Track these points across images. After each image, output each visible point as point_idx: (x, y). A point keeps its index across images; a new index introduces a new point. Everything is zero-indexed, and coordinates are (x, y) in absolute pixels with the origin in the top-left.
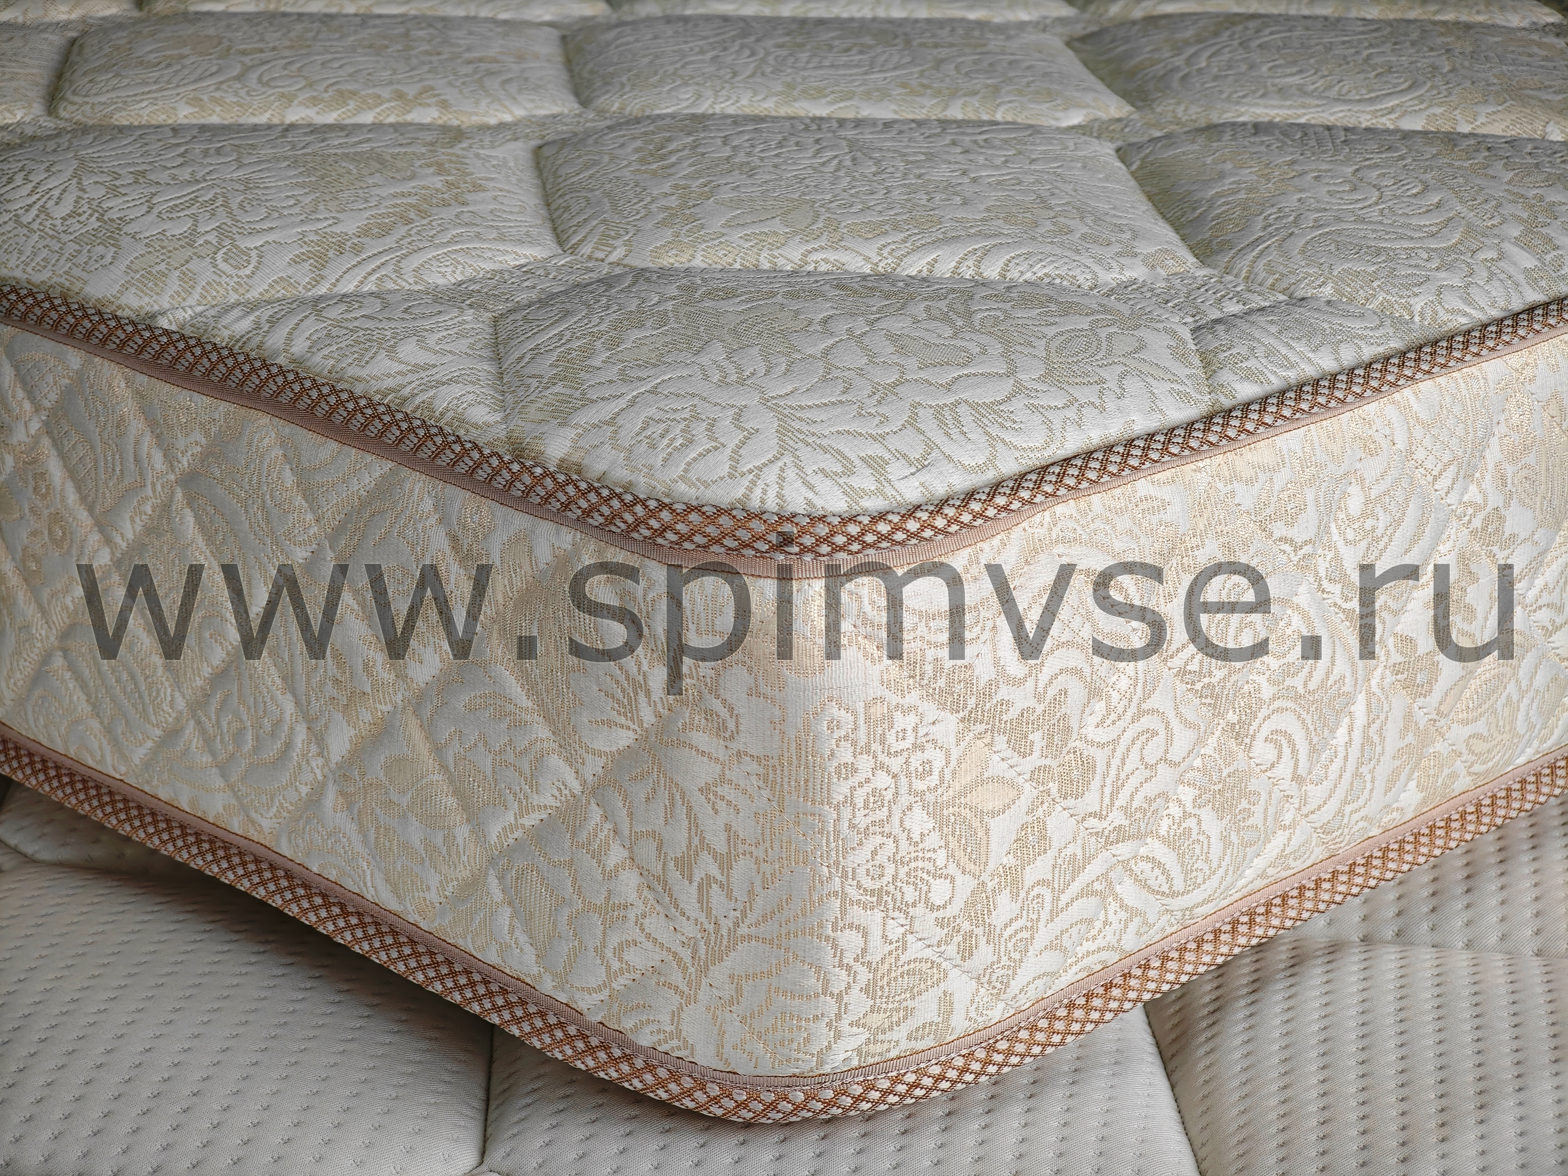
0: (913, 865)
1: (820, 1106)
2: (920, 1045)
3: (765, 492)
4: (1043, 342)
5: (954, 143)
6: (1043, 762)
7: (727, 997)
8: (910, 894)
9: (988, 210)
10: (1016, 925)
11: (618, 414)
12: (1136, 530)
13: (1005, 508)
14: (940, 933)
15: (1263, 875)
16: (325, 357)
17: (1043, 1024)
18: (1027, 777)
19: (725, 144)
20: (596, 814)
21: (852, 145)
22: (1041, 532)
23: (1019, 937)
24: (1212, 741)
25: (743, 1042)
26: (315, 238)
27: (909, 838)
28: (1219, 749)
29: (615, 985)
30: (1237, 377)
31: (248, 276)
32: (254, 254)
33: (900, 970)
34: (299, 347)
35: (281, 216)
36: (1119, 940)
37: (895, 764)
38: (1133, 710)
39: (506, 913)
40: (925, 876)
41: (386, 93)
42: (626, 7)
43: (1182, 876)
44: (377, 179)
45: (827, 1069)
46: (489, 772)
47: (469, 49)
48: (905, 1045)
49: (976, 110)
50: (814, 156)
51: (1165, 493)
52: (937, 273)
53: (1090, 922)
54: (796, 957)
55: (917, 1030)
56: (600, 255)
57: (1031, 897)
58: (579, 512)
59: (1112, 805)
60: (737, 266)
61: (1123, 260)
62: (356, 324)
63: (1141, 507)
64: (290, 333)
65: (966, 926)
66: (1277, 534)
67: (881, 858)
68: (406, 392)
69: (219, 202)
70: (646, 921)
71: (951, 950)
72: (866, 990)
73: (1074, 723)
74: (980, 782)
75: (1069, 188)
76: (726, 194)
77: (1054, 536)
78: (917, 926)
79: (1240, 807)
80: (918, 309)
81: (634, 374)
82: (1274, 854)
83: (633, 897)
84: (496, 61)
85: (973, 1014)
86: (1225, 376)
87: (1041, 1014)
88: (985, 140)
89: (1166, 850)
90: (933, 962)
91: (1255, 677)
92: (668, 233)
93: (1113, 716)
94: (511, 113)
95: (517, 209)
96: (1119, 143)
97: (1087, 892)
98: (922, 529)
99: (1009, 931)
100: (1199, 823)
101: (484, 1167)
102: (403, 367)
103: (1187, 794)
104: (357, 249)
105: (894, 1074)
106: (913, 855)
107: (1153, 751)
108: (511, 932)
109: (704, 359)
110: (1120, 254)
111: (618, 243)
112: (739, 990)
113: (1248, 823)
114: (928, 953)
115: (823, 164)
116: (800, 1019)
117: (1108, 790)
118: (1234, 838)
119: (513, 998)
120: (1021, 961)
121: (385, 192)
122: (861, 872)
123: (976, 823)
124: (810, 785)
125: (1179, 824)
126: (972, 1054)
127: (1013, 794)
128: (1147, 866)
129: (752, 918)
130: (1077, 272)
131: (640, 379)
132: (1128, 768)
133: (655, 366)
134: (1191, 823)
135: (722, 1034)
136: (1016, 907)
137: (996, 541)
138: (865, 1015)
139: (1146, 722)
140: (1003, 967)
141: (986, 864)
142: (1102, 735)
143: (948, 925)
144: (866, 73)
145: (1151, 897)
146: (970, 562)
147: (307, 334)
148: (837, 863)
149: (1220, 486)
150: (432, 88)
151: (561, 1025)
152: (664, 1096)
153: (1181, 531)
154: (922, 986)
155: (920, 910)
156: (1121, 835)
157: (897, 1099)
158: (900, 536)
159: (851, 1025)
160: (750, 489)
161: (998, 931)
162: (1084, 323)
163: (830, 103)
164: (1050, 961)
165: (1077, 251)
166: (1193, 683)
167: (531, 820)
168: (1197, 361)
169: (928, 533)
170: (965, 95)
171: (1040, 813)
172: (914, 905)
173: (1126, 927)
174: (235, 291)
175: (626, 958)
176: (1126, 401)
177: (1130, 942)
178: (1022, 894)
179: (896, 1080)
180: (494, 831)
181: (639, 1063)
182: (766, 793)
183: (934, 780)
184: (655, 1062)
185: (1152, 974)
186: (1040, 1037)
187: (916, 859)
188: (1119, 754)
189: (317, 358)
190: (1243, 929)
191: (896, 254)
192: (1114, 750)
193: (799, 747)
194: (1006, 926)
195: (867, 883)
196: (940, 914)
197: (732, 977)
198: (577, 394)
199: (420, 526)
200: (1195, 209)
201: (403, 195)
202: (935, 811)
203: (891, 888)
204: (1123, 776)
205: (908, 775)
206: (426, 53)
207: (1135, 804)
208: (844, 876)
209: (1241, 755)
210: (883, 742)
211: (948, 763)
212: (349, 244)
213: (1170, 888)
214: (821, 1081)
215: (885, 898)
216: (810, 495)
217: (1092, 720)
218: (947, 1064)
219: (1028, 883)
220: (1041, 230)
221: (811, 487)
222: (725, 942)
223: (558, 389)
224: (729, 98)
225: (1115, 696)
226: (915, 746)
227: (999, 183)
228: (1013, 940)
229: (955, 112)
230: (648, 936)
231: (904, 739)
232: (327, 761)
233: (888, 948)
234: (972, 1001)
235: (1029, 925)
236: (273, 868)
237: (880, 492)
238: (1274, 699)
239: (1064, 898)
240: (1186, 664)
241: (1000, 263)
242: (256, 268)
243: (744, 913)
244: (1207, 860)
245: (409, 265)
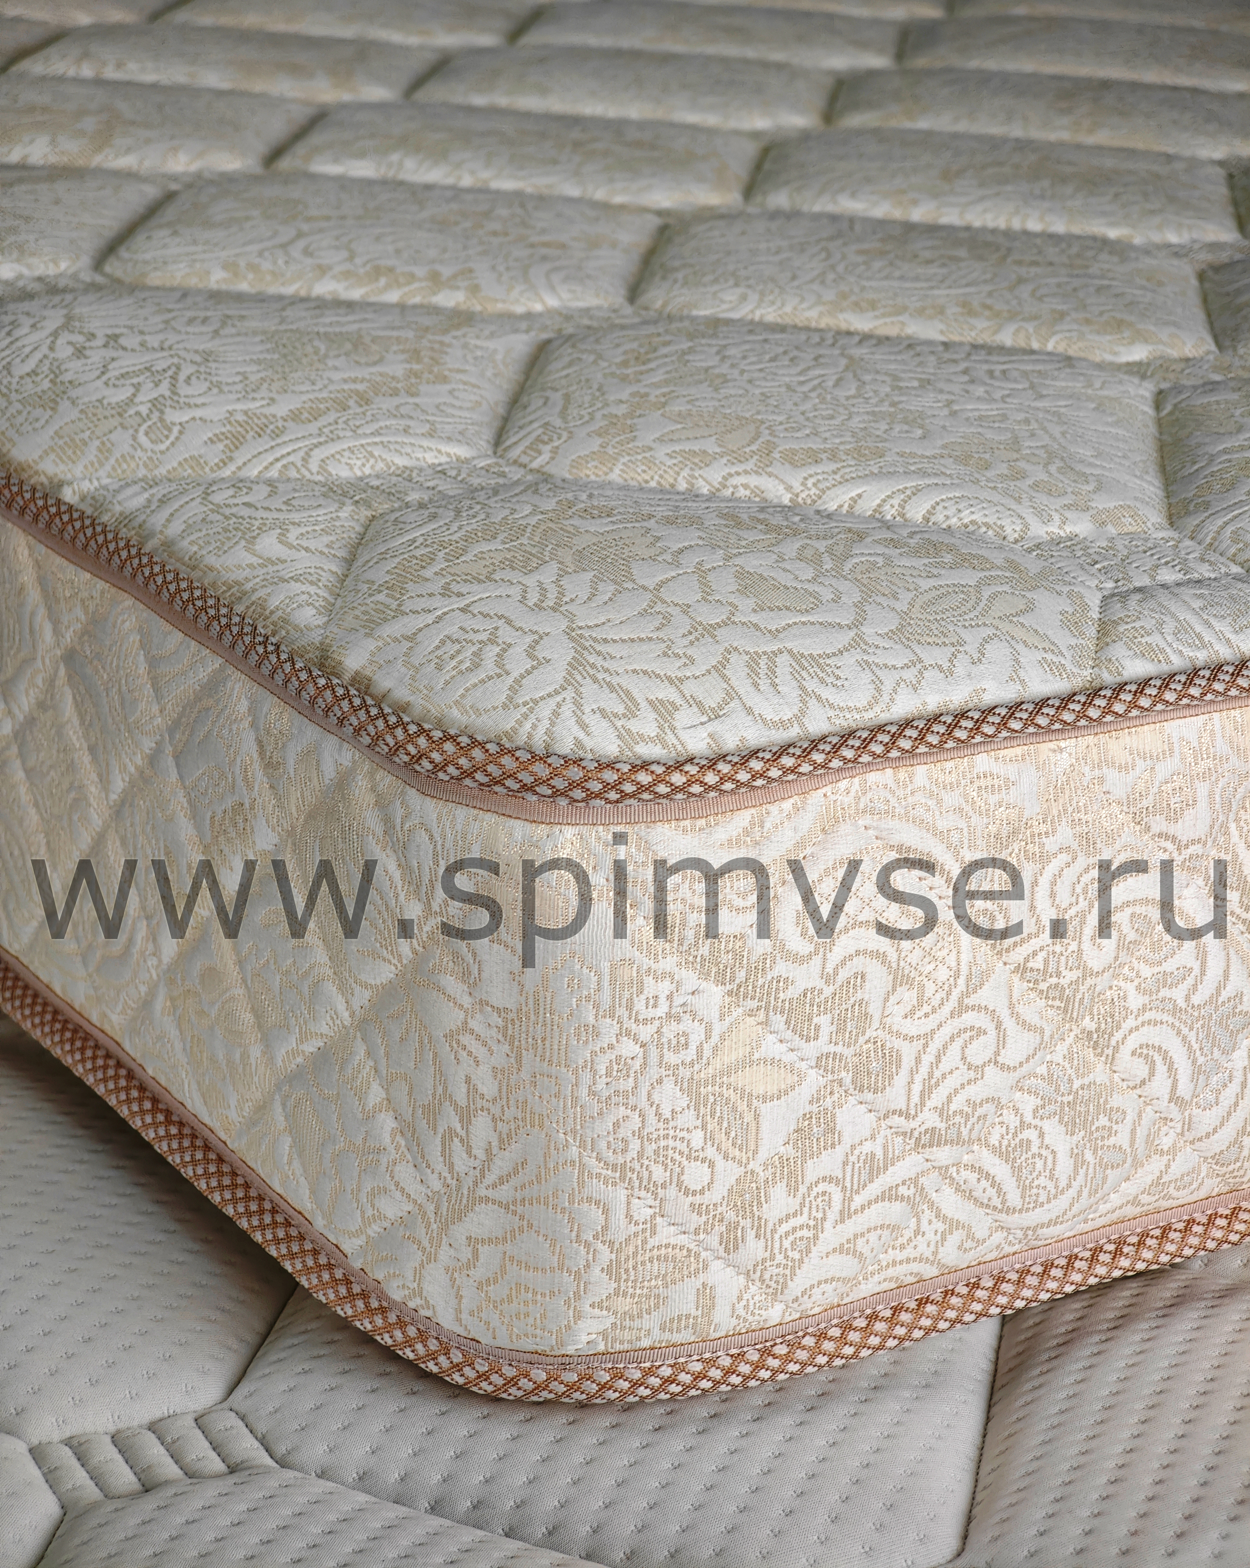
0: (663, 1143)
1: (562, 1389)
2: (677, 1338)
3: (534, 727)
4: (911, 595)
5: (965, 372)
6: (832, 1048)
7: (465, 1261)
8: (659, 1173)
9: (944, 447)
10: (793, 1222)
11: (420, 630)
12: (967, 808)
13: (793, 770)
14: (696, 1220)
15: (1135, 1202)
16: (192, 543)
17: (835, 1332)
18: (813, 1064)
19: (718, 353)
20: (361, 1050)
21: (853, 365)
22: (848, 800)
23: (799, 1234)
24: (1061, 1049)
25: (480, 1309)
26: (241, 418)
27: (658, 1114)
28: (1069, 1056)
29: (370, 1232)
30: (1131, 653)
31: (162, 452)
32: (176, 430)
33: (648, 1255)
34: (175, 529)
35: (221, 391)
36: (935, 1253)
37: (646, 1032)
38: (952, 1003)
39: (286, 1142)
40: (677, 1157)
41: (420, 271)
42: (759, 199)
43: (1018, 1192)
44: (340, 362)
45: (570, 1350)
46: (277, 991)
47: (543, 231)
48: (657, 1337)
49: (1028, 338)
50: (800, 374)
51: (1011, 771)
52: (857, 510)
53: (894, 1228)
54: (530, 1226)
55: (672, 1321)
56: (524, 459)
57: (814, 1193)
58: (350, 729)
59: (923, 1104)
60: (653, 484)
61: (1068, 514)
62: (234, 510)
63: (977, 784)
64: (172, 515)
65: (731, 1216)
66: (1155, 829)
67: (624, 1132)
68: (248, 586)
69: (170, 373)
70: (396, 1168)
71: (713, 1240)
72: (608, 1271)
73: (874, 1009)
74: (747, 1062)
75: (1056, 430)
76: (678, 407)
77: (862, 806)
78: (668, 1208)
79: (1097, 1124)
80: (791, 548)
81: (455, 587)
82: (1149, 1180)
83: (387, 1140)
84: (563, 246)
85: (742, 1313)
86: (1118, 651)
87: (835, 1322)
88: (1004, 372)
89: (997, 1161)
90: (689, 1251)
91: (1122, 984)
92: (595, 444)
93: (926, 1009)
94: (542, 301)
95: (469, 405)
96: (1164, 386)
97: (889, 1195)
98: (689, 783)
99: (785, 1227)
100: (1041, 1135)
102: (255, 560)
103: (1028, 1103)
104: (277, 433)
105: (648, 1365)
106: (662, 1132)
107: (980, 1051)
108: (290, 1163)
109: (531, 581)
110: (1068, 507)
111: (548, 448)
112: (476, 1254)
113: (1106, 1143)
114: (683, 1239)
115: (802, 383)
116: (535, 1293)
117: (917, 1088)
118: (1089, 1156)
119: (294, 1232)
120: (801, 1261)
121: (337, 376)
122: (603, 1145)
123: (742, 1106)
124: (547, 1043)
125: (1015, 1134)
126: (742, 1355)
127: (791, 1079)
128: (973, 1177)
129: (491, 1178)
130: (1005, 522)
131: (459, 595)
132: (945, 1066)
133: (480, 581)
135: (459, 1297)
136: (794, 1204)
137: (787, 805)
138: (608, 1297)
139: (969, 1018)
140: (778, 1266)
141: (755, 1152)
142: (912, 1027)
143: (707, 1212)
144: (932, 288)
145: (982, 1211)
146: (752, 824)
147: (185, 518)
148: (574, 1131)
149: (1087, 770)
150: (471, 271)
151: (330, 1267)
152: (412, 1356)
153: (1027, 814)
154: (677, 1276)
155: (672, 1192)
156: (934, 1138)
157: (648, 1392)
158: (662, 789)
159: (592, 1306)
160: (519, 723)
161: (770, 1226)
162: (970, 578)
163: (876, 317)
164: (844, 1265)
165: (1018, 500)
166: (1036, 982)
167: (310, 1047)
168: (1092, 631)
169: (696, 789)
170: (1023, 320)
171: (827, 1103)
172: (664, 1186)
173: (944, 1239)
174: (146, 465)
175: (377, 1205)
176: (982, 667)
177: (950, 1255)
178: (803, 1189)
179: (649, 1372)
180: (281, 1053)
181: (392, 1318)
182: (506, 1048)
183: (690, 1054)
184: (407, 1319)
185: (980, 1294)
186: (828, 1346)
187: (666, 1137)
188: (933, 1048)
189: (185, 543)
190: (1104, 1257)
191: (821, 486)
192: (926, 1045)
193: (537, 1002)
194: (781, 1222)
195: (609, 1156)
196: (698, 1199)
197: (469, 1238)
198: (394, 606)
199: (234, 727)
200: (1195, 463)
201: (354, 380)
202: (690, 1088)
203: (637, 1167)
204: (937, 1074)
205: (660, 1046)
206: (495, 234)
207: (953, 1107)
208: (582, 1145)
209: (1100, 1067)
210: (630, 1007)
211: (708, 1037)
212: (271, 427)
213: (1004, 1202)
214: (566, 1363)
215: (629, 1174)
216: (581, 735)
217: (898, 1011)
218: (712, 1362)
219: (810, 1177)
220: (990, 474)
221: (584, 726)
222: (464, 1201)
223: (381, 597)
224: (773, 303)
225: (930, 988)
226: (669, 1015)
227: (980, 418)
228: (791, 1238)
229: (1007, 337)
230: (397, 1184)
231: (655, 1006)
232: (160, 961)
233: (633, 1229)
234: (739, 1299)
235: (812, 1223)
236: (119, 1065)
237: (660, 739)
238: (1144, 1009)
239: (858, 1200)
240: (1027, 960)
241: (927, 506)
242: (173, 444)
243: (482, 1172)
244: (1051, 1178)
245: (318, 454)
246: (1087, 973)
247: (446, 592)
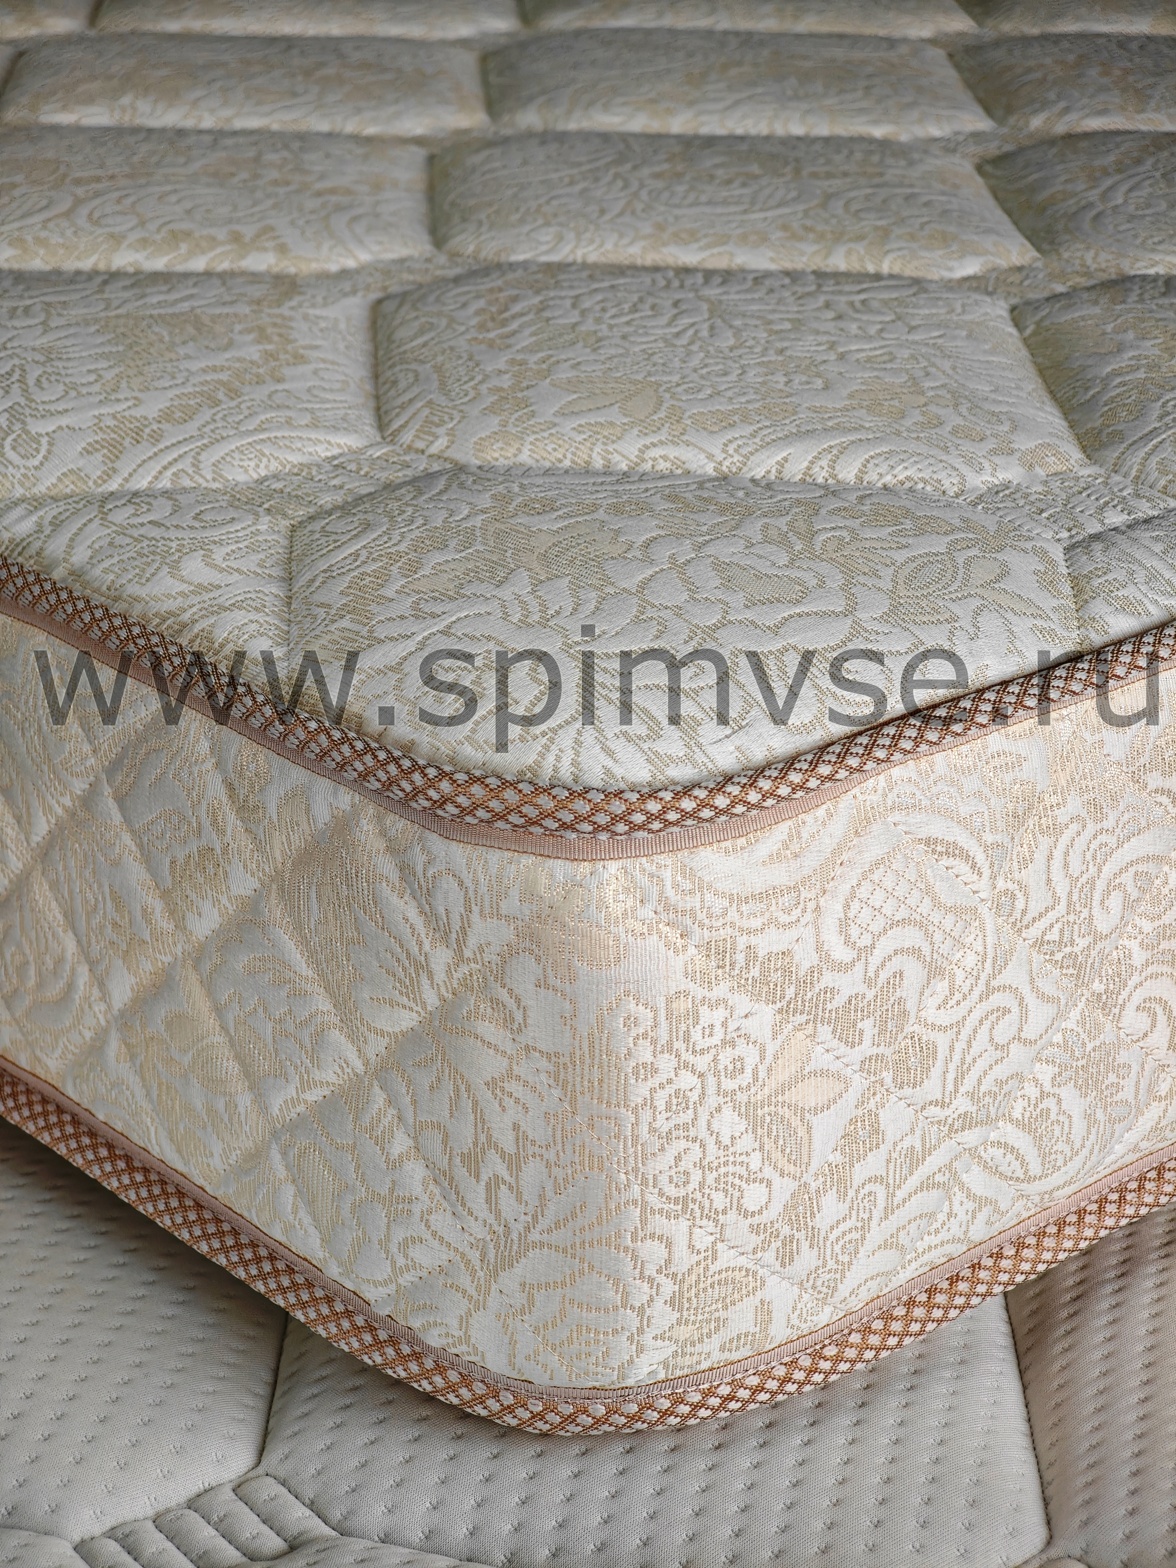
0: (722, 1170)
1: (623, 1420)
2: (735, 1356)
3: (558, 759)
4: (891, 570)
5: (827, 305)
6: (875, 1051)
7: (518, 1306)
8: (719, 1200)
9: (851, 396)
10: (843, 1227)
11: (405, 659)
12: (986, 790)
13: (830, 778)
14: (756, 1240)
15: (1135, 1148)
16: (105, 571)
17: (878, 1325)
18: (857, 1067)
19: (574, 306)
20: (379, 1098)
21: (716, 309)
22: (875, 798)
23: (848, 1237)
24: (1075, 1014)
25: (536, 1353)
26: (111, 423)
27: (718, 1142)
28: (1082, 1022)
29: (401, 1281)
30: (1112, 609)
31: (36, 468)
32: (44, 441)
33: (710, 1281)
34: (80, 556)
35: (79, 395)
36: (966, 1233)
37: (702, 1063)
38: (981, 987)
39: (288, 1193)
40: (737, 1181)
41: (221, 234)
42: (506, 118)
43: (1039, 1160)
44: (190, 349)
45: (630, 1382)
46: (269, 1040)
47: (322, 177)
48: (718, 1357)
49: (861, 260)
50: (669, 325)
51: (1022, 747)
52: (786, 475)
53: (931, 1216)
54: (591, 1267)
55: (731, 1341)
56: (420, 445)
57: (860, 1197)
58: (355, 774)
59: (956, 1091)
60: (567, 463)
61: (997, 460)
62: (142, 531)
63: (992, 764)
64: (72, 540)
65: (786, 1230)
66: (1152, 786)
67: (685, 1164)
68: (186, 617)
69: (16, 376)
70: (432, 1218)
71: (769, 1256)
72: (671, 1302)
73: (911, 1005)
74: (801, 1077)
75: (947, 365)
76: (564, 374)
77: (890, 803)
78: (728, 1233)
79: (1107, 1082)
80: (753, 529)
81: (427, 608)
82: (1148, 1127)
83: (418, 1190)
84: (348, 192)
85: (795, 1321)
86: (1098, 608)
87: (875, 1315)
88: (864, 302)
89: (1021, 1134)
90: (747, 1270)
91: (1126, 942)
92: (494, 422)
93: (958, 996)
94: (355, 257)
95: (338, 386)
96: (1014, 301)
97: (926, 1185)
98: (733, 804)
99: (836, 1233)
100: (1059, 1101)
101: (260, 1470)
102: (184, 587)
103: (1045, 1073)
104: (156, 437)
105: (706, 1386)
106: (722, 1160)
107: (1004, 1030)
108: (295, 1212)
109: (506, 593)
110: (994, 452)
111: (441, 431)
112: (531, 1301)
113: (1115, 1099)
114: (742, 1261)
115: (678, 335)
116: (597, 1332)
117: (951, 1076)
118: (1100, 1115)
119: (300, 1279)
120: (850, 1263)
121: (195, 366)
122: (663, 1179)
123: (795, 1122)
124: (605, 1086)
125: (1036, 1106)
126: (795, 1362)
127: (839, 1087)
128: (998, 1152)
129: (544, 1223)
130: (942, 475)
131: (434, 616)
132: (975, 1050)
133: (451, 599)
134: (1050, 1103)
135: (513, 1343)
136: (843, 1208)
137: (821, 812)
138: (671, 1328)
139: (997, 1000)
140: (830, 1271)
141: (808, 1164)
142: (944, 1018)
143: (765, 1231)
144: (745, 212)
145: (1004, 1184)
146: (790, 836)
147: (89, 543)
148: (636, 1170)
149: (1087, 735)
150: (272, 229)
151: (348, 1314)
152: (455, 1401)
153: (1039, 788)
154: (736, 1296)
155: (732, 1216)
156: (967, 1122)
157: (709, 1412)
158: (706, 813)
159: (655, 1338)
160: (542, 755)
161: (823, 1234)
162: (940, 545)
163: (701, 249)
164: (887, 1259)
165: (946, 449)
166: (1052, 954)
167: (313, 1096)
168: (1066, 588)
169: (740, 809)
170: (851, 240)
171: (872, 1105)
172: (724, 1212)
173: (974, 1217)
174: (22, 484)
175: (411, 1254)
176: (980, 642)
177: (979, 1232)
178: (851, 1193)
179: (709, 1393)
180: (276, 1104)
181: (429, 1364)
182: (556, 1093)
183: (746, 1078)
184: (446, 1364)
185: (1005, 1264)
186: (874, 1340)
187: (726, 1164)
188: (964, 1036)
189: (97, 572)
190: (1111, 1208)
191: (744, 451)
192: (958, 1033)
193: (592, 1045)
194: (832, 1228)
195: (671, 1191)
196: (756, 1220)
197: (523, 1285)
198: (364, 632)
199: (196, 770)
200: (1087, 389)
201: (214, 369)
202: (748, 1112)
203: (698, 1196)
204: (969, 1059)
205: (717, 1074)
206: (275, 183)
207: (983, 1089)
208: (644, 1183)
209: (1108, 1026)
210: (687, 1038)
211: (762, 1058)
212: (147, 430)
213: (1026, 1173)
214: (624, 1394)
215: (691, 1206)
216: (609, 763)
217: (932, 1003)
218: (767, 1375)
219: (857, 1180)
220: (908, 422)
221: (610, 753)
222: (515, 1247)
223: (345, 623)
224: (592, 241)
225: (960, 975)
226: (724, 1042)
227: (869, 360)
228: (841, 1243)
229: (839, 261)
230: (434, 1234)
231: (711, 1035)
232: (110, 1007)
233: (695, 1258)
234: (794, 1309)
235: (859, 1224)
236: (60, 1110)
237: (689, 759)
238: (1147, 964)
239: (900, 1194)
240: (1044, 933)
241: (858, 464)
242: (45, 458)
243: (535, 1218)
244: (1067, 1142)
245: (208, 458)
246: (1098, 937)
247: (418, 615)
